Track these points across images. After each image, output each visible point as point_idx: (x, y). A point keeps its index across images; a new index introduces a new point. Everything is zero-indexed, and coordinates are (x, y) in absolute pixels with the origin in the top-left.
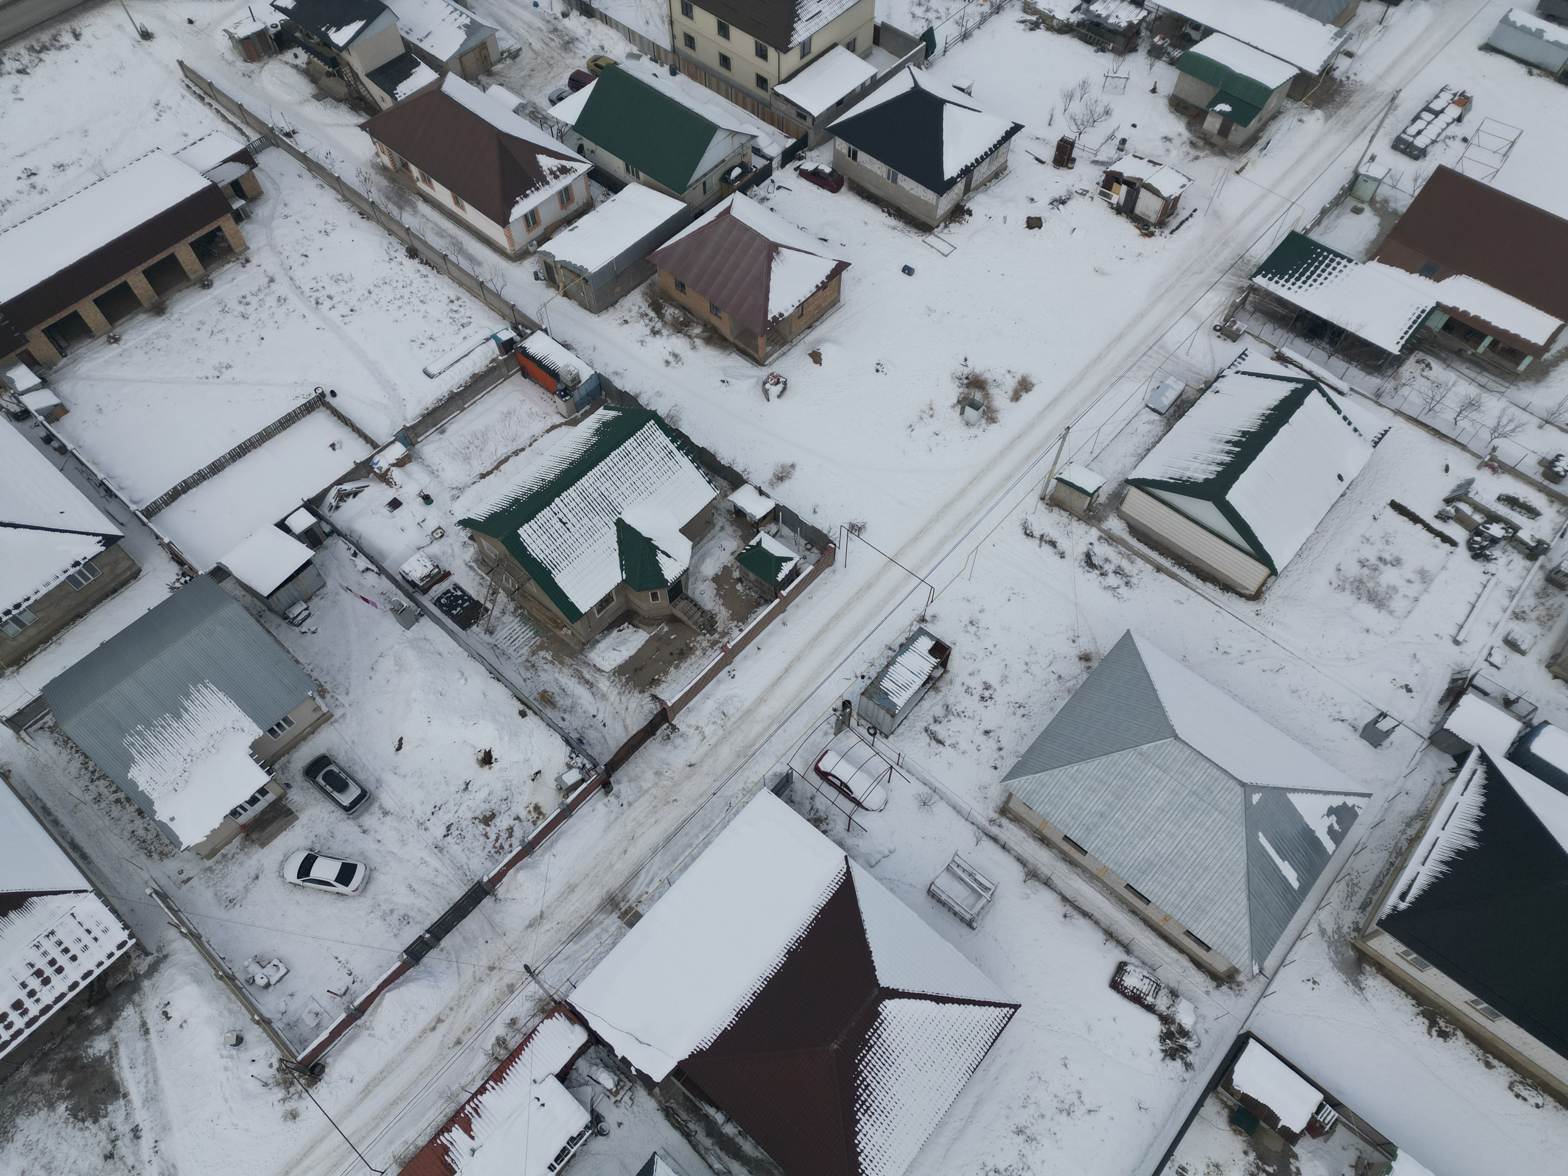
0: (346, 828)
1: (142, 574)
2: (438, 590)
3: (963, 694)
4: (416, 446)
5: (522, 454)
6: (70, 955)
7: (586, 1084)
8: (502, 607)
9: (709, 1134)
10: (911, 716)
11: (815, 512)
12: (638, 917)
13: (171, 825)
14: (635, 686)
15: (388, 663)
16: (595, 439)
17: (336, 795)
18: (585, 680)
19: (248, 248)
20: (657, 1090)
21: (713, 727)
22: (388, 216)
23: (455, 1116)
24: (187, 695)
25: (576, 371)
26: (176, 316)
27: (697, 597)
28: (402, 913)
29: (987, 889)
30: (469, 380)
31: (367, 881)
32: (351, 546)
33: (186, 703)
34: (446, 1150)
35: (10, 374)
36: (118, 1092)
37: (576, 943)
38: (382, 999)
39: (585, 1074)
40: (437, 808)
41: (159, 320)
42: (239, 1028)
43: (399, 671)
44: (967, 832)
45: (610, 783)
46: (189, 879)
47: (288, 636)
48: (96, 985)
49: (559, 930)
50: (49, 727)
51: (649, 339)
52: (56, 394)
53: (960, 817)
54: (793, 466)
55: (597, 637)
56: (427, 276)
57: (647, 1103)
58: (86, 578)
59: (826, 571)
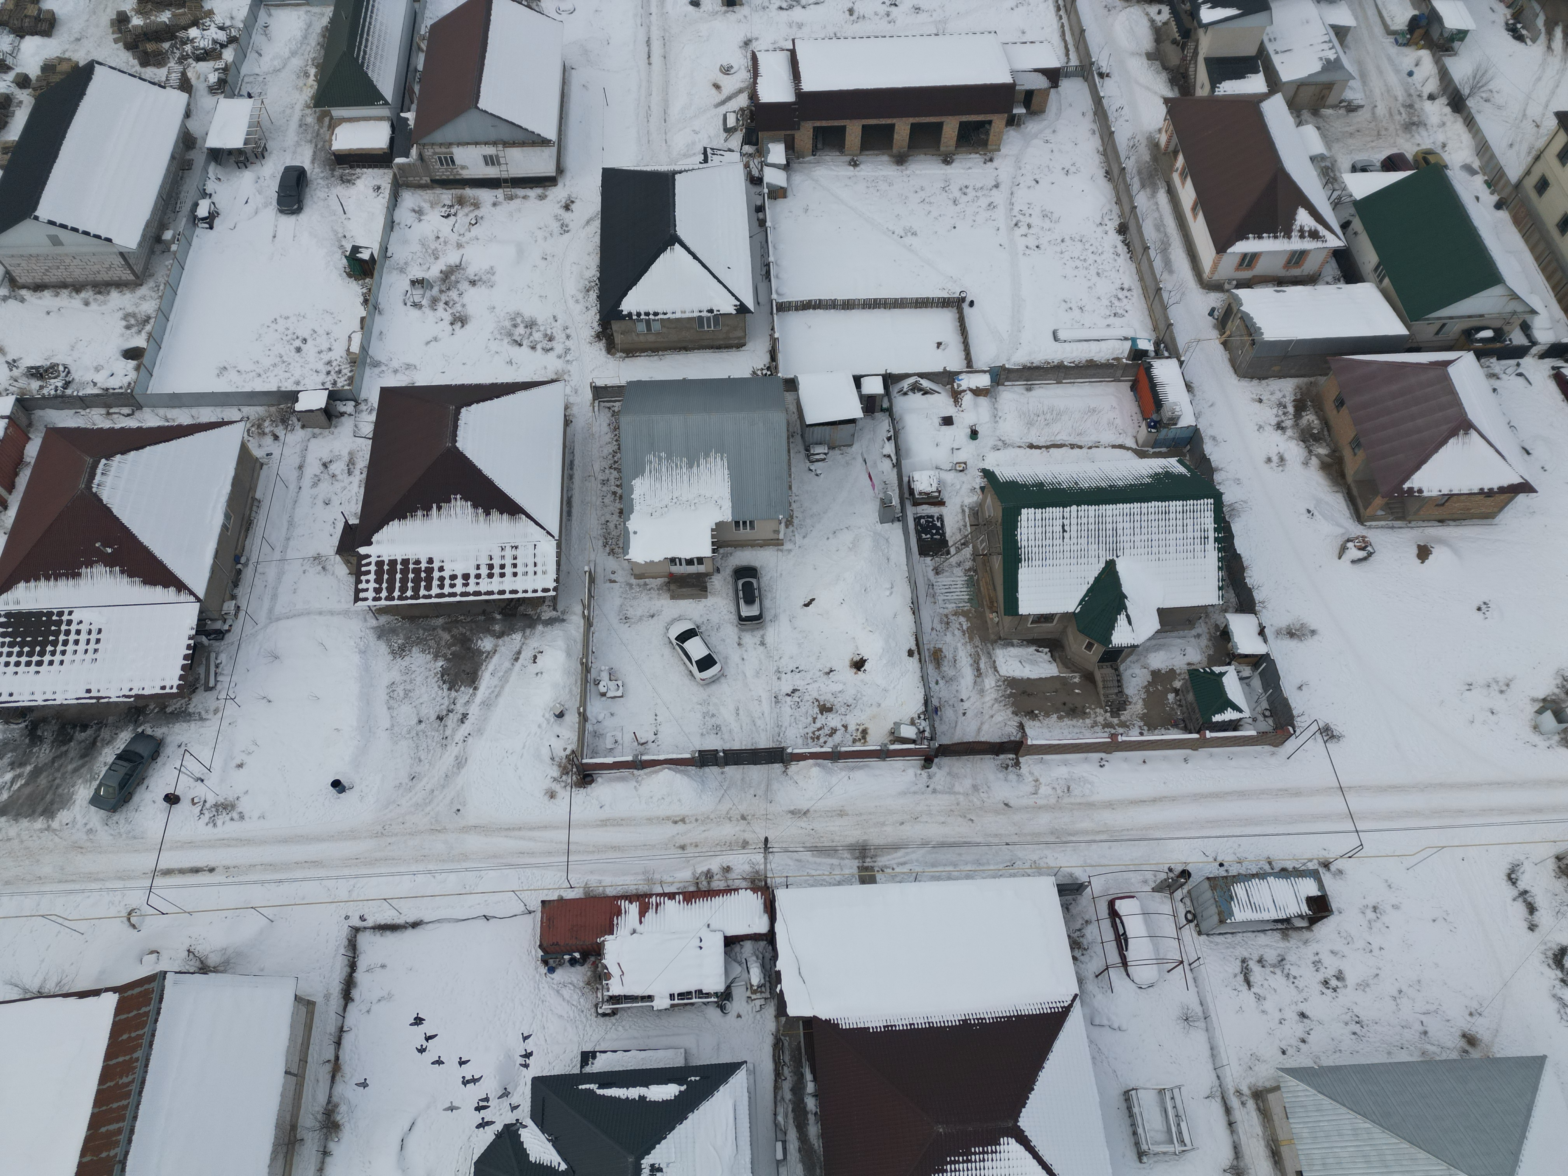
0: (730, 631)
1: (744, 348)
2: (926, 510)
3: (1309, 962)
4: (1000, 387)
5: (1077, 451)
6: (515, 570)
7: (740, 964)
8: (962, 559)
9: (793, 1090)
10: (1239, 937)
11: (1300, 688)
12: (872, 880)
13: (631, 535)
14: (1013, 704)
15: (847, 537)
16: (1149, 480)
17: (742, 602)
18: (978, 667)
19: (999, 150)
20: (783, 1019)
21: (1050, 791)
22: (1128, 187)
23: (642, 896)
24: (707, 456)
25: (1180, 413)
26: (908, 172)
27: (1126, 675)
28: (718, 723)
29: (1182, 1142)
30: (1084, 362)
31: (714, 680)
32: (892, 430)
33: (701, 461)
34: (619, 913)
35: (771, 146)
36: (474, 683)
37: (813, 856)
38: (661, 770)
39: (745, 956)
40: (797, 670)
41: (895, 167)
42: (566, 706)
43: (850, 549)
44: (1205, 1080)
45: (932, 761)
46: (615, 582)
47: (799, 464)
48: (513, 603)
49: (809, 835)
50: (614, 411)
51: (1269, 430)
52: (788, 180)
53: (1210, 1061)
54: (1313, 632)
55: (1015, 641)
56: (1118, 255)
57: (769, 1023)
58: (709, 326)
59: (1266, 747)
